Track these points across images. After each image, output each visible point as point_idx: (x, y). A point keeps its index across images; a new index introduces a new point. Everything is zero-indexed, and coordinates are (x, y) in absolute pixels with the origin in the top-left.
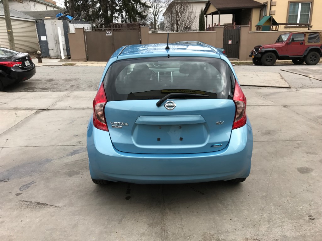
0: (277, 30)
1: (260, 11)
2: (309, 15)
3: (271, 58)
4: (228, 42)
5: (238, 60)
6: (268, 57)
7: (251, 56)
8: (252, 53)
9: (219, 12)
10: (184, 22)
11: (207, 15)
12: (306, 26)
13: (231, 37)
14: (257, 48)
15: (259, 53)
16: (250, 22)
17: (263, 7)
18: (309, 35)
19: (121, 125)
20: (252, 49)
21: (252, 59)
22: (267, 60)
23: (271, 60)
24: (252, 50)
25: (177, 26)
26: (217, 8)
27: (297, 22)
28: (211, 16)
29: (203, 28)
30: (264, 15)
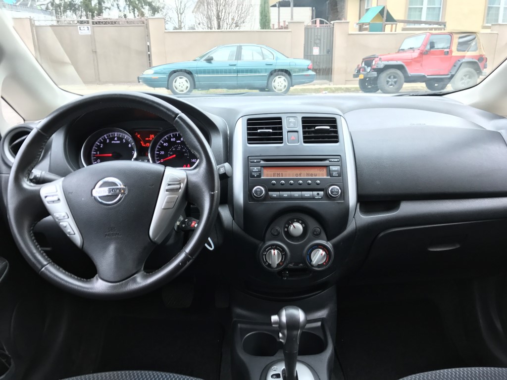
0: (394, 31)
2: (440, 8)
3: (395, 80)
4: (311, 50)
5: (331, 83)
6: (390, 78)
7: (356, 76)
8: (359, 71)
10: (230, 15)
13: (318, 41)
14: (368, 62)
15: (374, 69)
18: (460, 38)
20: (359, 62)
21: (358, 82)
22: (388, 82)
23: (395, 82)
24: (359, 65)
25: (218, 21)
28: (276, 9)
29: (267, 24)
30: (367, 7)
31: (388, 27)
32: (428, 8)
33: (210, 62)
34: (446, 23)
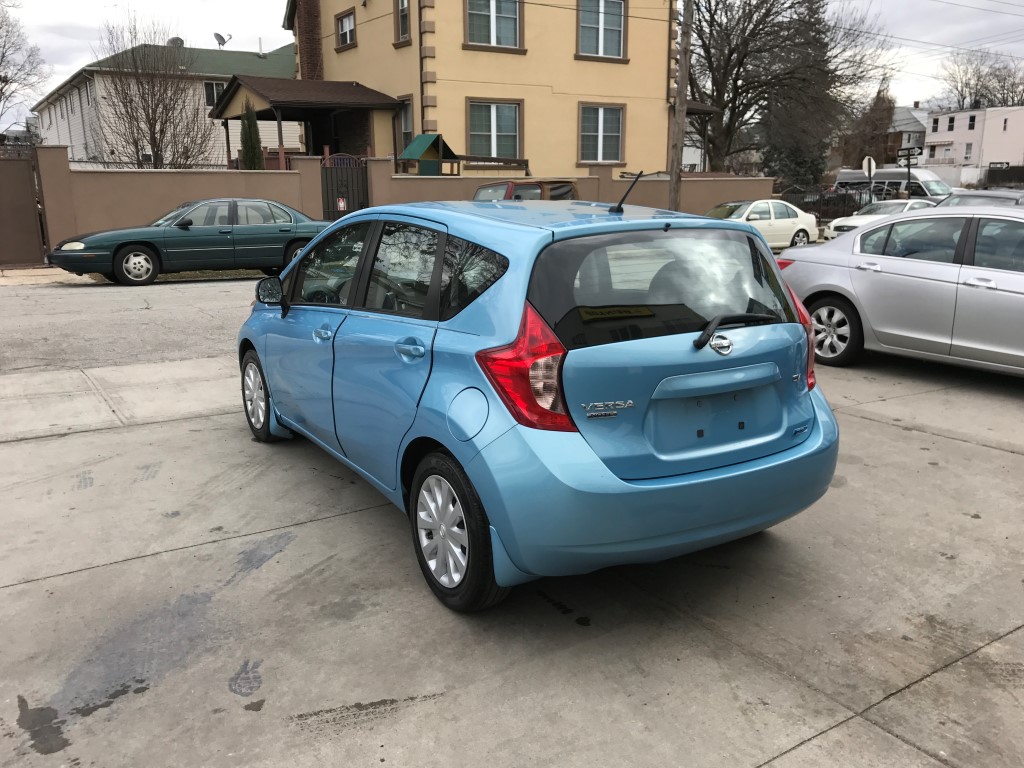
0: (455, 172)
1: (394, 119)
2: (515, 136)
4: (334, 204)
9: (278, 114)
11: (227, 120)
12: (520, 165)
13: (343, 189)
16: (369, 149)
17: (399, 108)
18: (552, 189)
19: (615, 409)
26: (271, 102)
27: (490, 154)
29: (256, 161)
30: (406, 129)
31: (446, 167)
32: (498, 136)
33: (187, 229)
34: (527, 161)
